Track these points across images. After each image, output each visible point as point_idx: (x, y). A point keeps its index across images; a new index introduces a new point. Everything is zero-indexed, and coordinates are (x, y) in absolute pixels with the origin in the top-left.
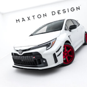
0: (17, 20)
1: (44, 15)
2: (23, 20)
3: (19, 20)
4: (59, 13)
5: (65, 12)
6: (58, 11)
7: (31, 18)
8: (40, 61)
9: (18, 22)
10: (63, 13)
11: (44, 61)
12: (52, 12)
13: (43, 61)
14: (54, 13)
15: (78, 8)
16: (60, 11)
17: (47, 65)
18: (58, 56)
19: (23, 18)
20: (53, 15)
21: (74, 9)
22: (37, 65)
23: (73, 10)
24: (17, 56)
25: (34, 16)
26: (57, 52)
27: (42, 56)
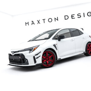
0: (26, 23)
1: (55, 19)
2: (33, 23)
3: (28, 23)
4: (73, 17)
6: (72, 15)
8: (24, 60)
9: (27, 25)
11: (26, 61)
12: (65, 16)
14: (66, 17)
16: (74, 15)
17: (28, 64)
18: (36, 58)
19: (33, 21)
20: (65, 19)
22: (22, 63)
25: (44, 20)
26: (36, 55)
27: (25, 57)
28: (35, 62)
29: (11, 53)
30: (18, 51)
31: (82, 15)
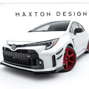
0: (16, 14)
1: (47, 13)
2: (24, 15)
3: (19, 13)
4: (64, 15)
5: (70, 15)
6: (64, 12)
7: (33, 14)
8: (36, 61)
9: (18, 16)
10: (69, 15)
12: (57, 12)
13: (39, 62)
15: (85, 14)
16: (66, 12)
17: (43, 68)
18: (57, 59)
19: (24, 13)
20: (57, 15)
21: (81, 14)
22: (31, 66)
23: (79, 14)
24: (8, 52)
25: (36, 13)
27: (38, 56)
28: (54, 65)
29: (10, 48)
30: (25, 46)
31: (73, 14)
